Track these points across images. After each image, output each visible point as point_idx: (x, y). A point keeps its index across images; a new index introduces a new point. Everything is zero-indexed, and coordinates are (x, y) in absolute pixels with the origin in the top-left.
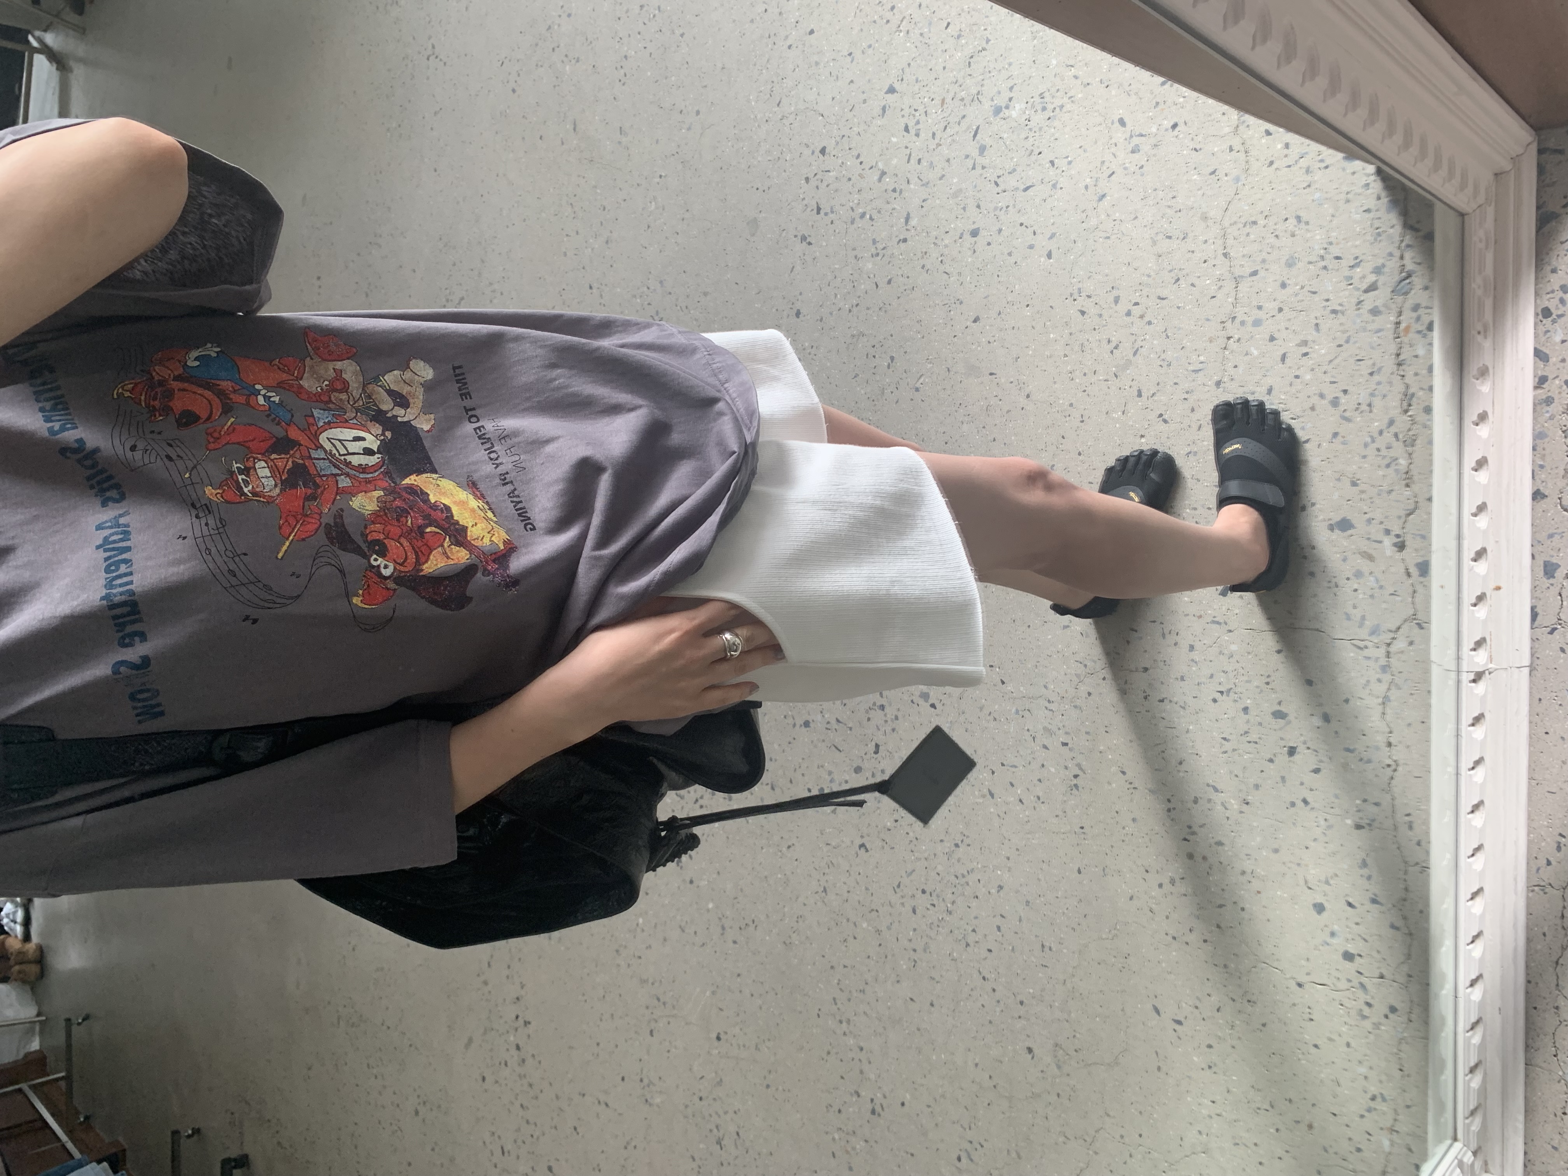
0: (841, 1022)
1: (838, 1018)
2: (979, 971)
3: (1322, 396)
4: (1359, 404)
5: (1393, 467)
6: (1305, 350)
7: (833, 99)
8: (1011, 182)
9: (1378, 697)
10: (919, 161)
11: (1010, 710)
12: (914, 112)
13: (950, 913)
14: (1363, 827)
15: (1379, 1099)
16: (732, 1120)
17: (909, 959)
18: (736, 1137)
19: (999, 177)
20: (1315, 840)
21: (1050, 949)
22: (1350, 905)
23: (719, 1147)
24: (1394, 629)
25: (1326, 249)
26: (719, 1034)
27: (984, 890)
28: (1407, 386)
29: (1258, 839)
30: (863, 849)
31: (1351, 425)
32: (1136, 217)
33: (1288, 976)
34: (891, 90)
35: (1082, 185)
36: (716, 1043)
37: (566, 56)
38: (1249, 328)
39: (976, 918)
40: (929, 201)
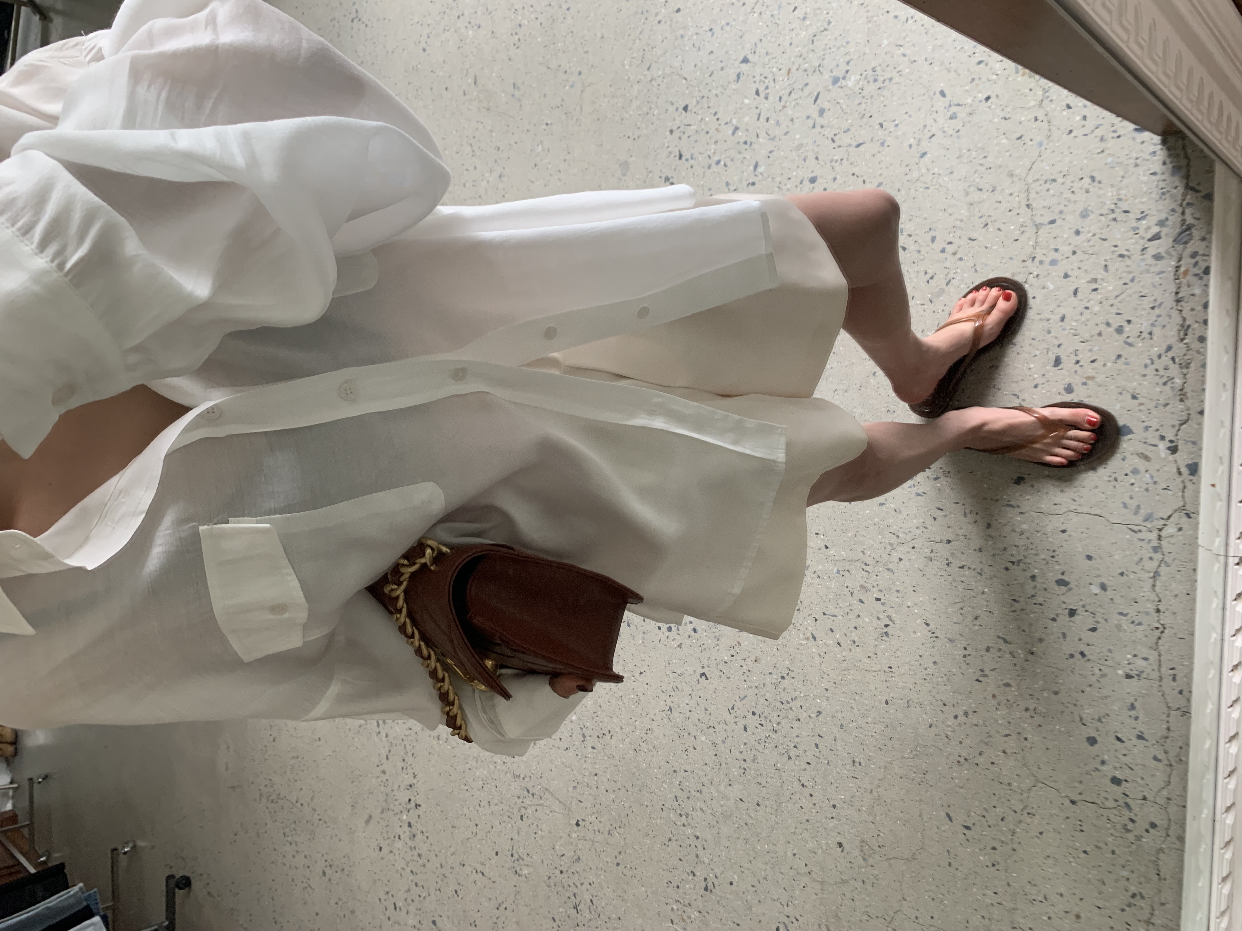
0: (681, 815)
1: (679, 812)
2: (799, 780)
3: (1108, 324)
4: (1141, 332)
5: (1169, 384)
6: (1095, 286)
7: (695, 66)
8: (846, 139)
9: (1149, 572)
10: (767, 120)
11: (832, 570)
12: (764, 79)
13: (776, 731)
14: (1133, 677)
15: (1138, 897)
16: (587, 890)
17: (740, 767)
18: (591, 904)
19: (835, 135)
20: (1090, 686)
21: (860, 764)
22: (1119, 739)
23: (575, 910)
24: (1165, 517)
25: (1116, 204)
26: (578, 821)
27: (805, 714)
28: (1184, 319)
29: (1041, 683)
30: (703, 677)
31: (1133, 349)
32: (952, 173)
33: (1063, 795)
34: (745, 61)
35: (906, 144)
36: (576, 828)
37: (470, 23)
38: (1046, 266)
39: (797, 736)
40: (775, 153)
